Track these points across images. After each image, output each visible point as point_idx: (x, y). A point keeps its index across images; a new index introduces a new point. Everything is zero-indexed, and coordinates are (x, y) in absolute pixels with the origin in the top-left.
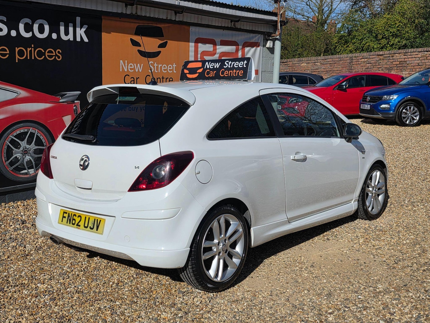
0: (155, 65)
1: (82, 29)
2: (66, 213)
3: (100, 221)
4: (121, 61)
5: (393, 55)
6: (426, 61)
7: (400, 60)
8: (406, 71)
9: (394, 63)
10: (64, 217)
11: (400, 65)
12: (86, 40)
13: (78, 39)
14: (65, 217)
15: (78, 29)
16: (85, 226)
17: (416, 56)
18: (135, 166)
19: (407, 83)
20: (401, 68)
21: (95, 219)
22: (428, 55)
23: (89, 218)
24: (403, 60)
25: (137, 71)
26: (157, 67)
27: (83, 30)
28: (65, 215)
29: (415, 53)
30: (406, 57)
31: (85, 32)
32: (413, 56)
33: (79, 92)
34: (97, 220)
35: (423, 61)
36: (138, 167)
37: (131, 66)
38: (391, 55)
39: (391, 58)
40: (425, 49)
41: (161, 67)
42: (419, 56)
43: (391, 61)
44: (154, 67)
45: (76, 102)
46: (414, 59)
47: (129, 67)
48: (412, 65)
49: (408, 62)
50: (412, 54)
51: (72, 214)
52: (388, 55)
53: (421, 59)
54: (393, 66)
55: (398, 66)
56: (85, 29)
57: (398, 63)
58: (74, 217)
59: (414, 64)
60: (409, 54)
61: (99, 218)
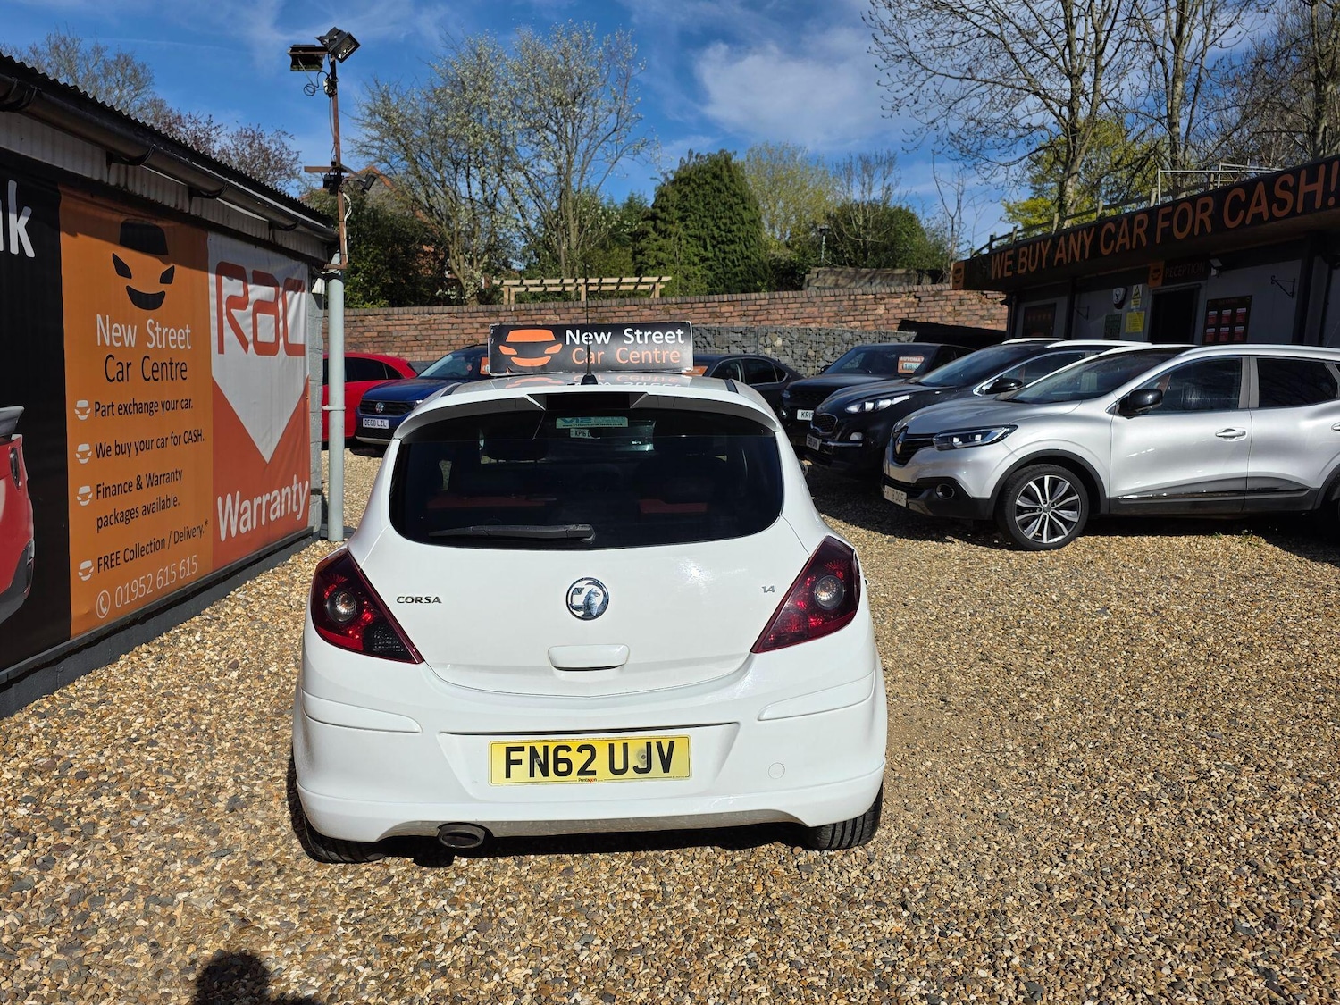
0: (158, 329)
1: (21, 217)
2: (522, 749)
3: (672, 744)
4: (99, 316)
5: (362, 318)
6: (430, 332)
7: (379, 329)
8: (391, 350)
9: (366, 334)
10: (510, 762)
11: (379, 339)
12: (30, 253)
13: (14, 249)
14: (519, 762)
15: (12, 217)
16: (616, 768)
17: (409, 322)
18: (764, 588)
19: (434, 375)
20: (382, 344)
21: (649, 745)
22: (432, 322)
23: (625, 746)
24: (384, 329)
25: (127, 344)
26: (161, 332)
27: (24, 220)
28: (514, 756)
29: (406, 317)
30: (389, 323)
31: (27, 227)
32: (404, 322)
33: (21, 408)
34: (659, 745)
35: (424, 333)
36: (772, 589)
37: (116, 330)
38: (357, 318)
39: (360, 324)
40: (426, 309)
41: (167, 333)
42: (416, 322)
43: (361, 329)
44: (155, 332)
45: (14, 437)
46: (407, 327)
47: (113, 334)
48: (403, 338)
49: (395, 334)
50: (401, 317)
51: (546, 748)
52: (353, 319)
53: (419, 327)
54: (364, 340)
55: (375, 340)
56: (26, 219)
57: (376, 334)
58: (562, 754)
59: (408, 338)
60: (396, 317)
61: (665, 737)
